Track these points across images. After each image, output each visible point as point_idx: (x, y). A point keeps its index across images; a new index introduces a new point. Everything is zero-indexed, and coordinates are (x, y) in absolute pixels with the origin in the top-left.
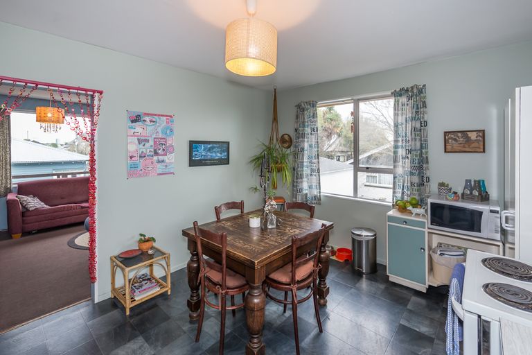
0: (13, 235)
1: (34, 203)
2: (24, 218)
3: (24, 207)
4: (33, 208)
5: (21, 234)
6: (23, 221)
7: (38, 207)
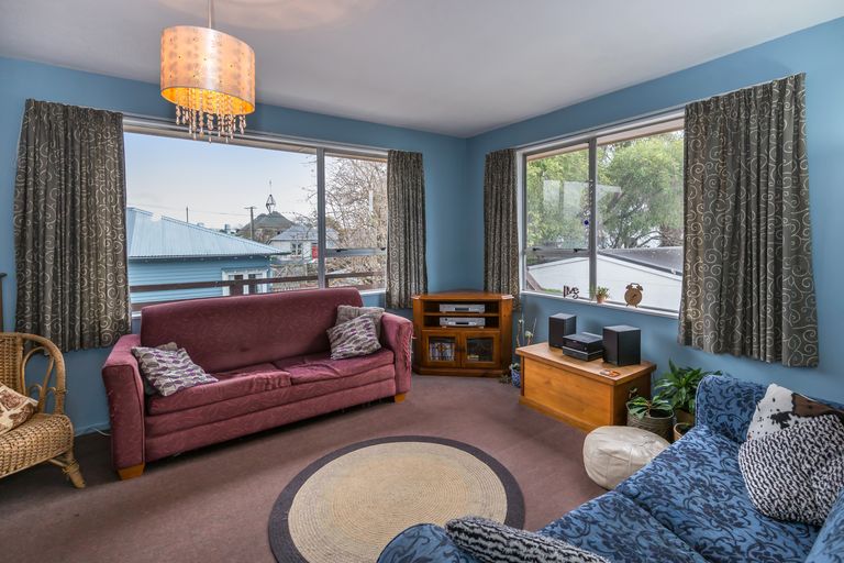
0: (121, 472)
1: (175, 369)
2: (150, 420)
3: (148, 384)
4: (173, 389)
5: (143, 466)
6: (148, 427)
7: (187, 381)
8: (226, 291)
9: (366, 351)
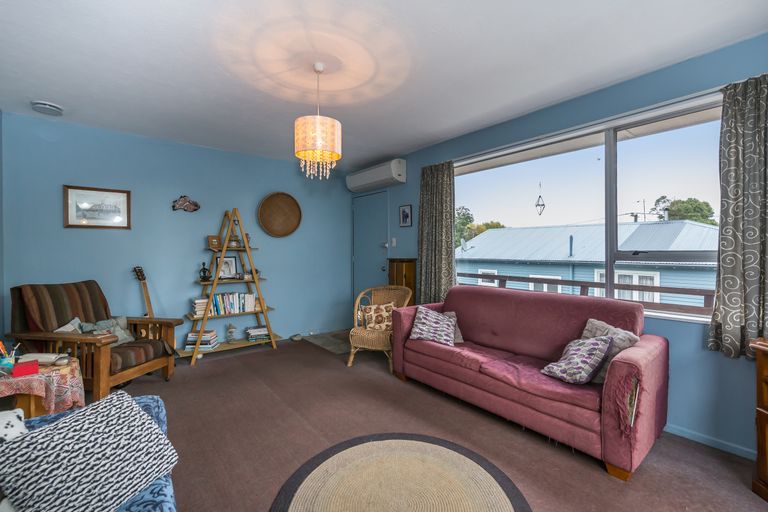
8: (495, 284)
9: (568, 378)
